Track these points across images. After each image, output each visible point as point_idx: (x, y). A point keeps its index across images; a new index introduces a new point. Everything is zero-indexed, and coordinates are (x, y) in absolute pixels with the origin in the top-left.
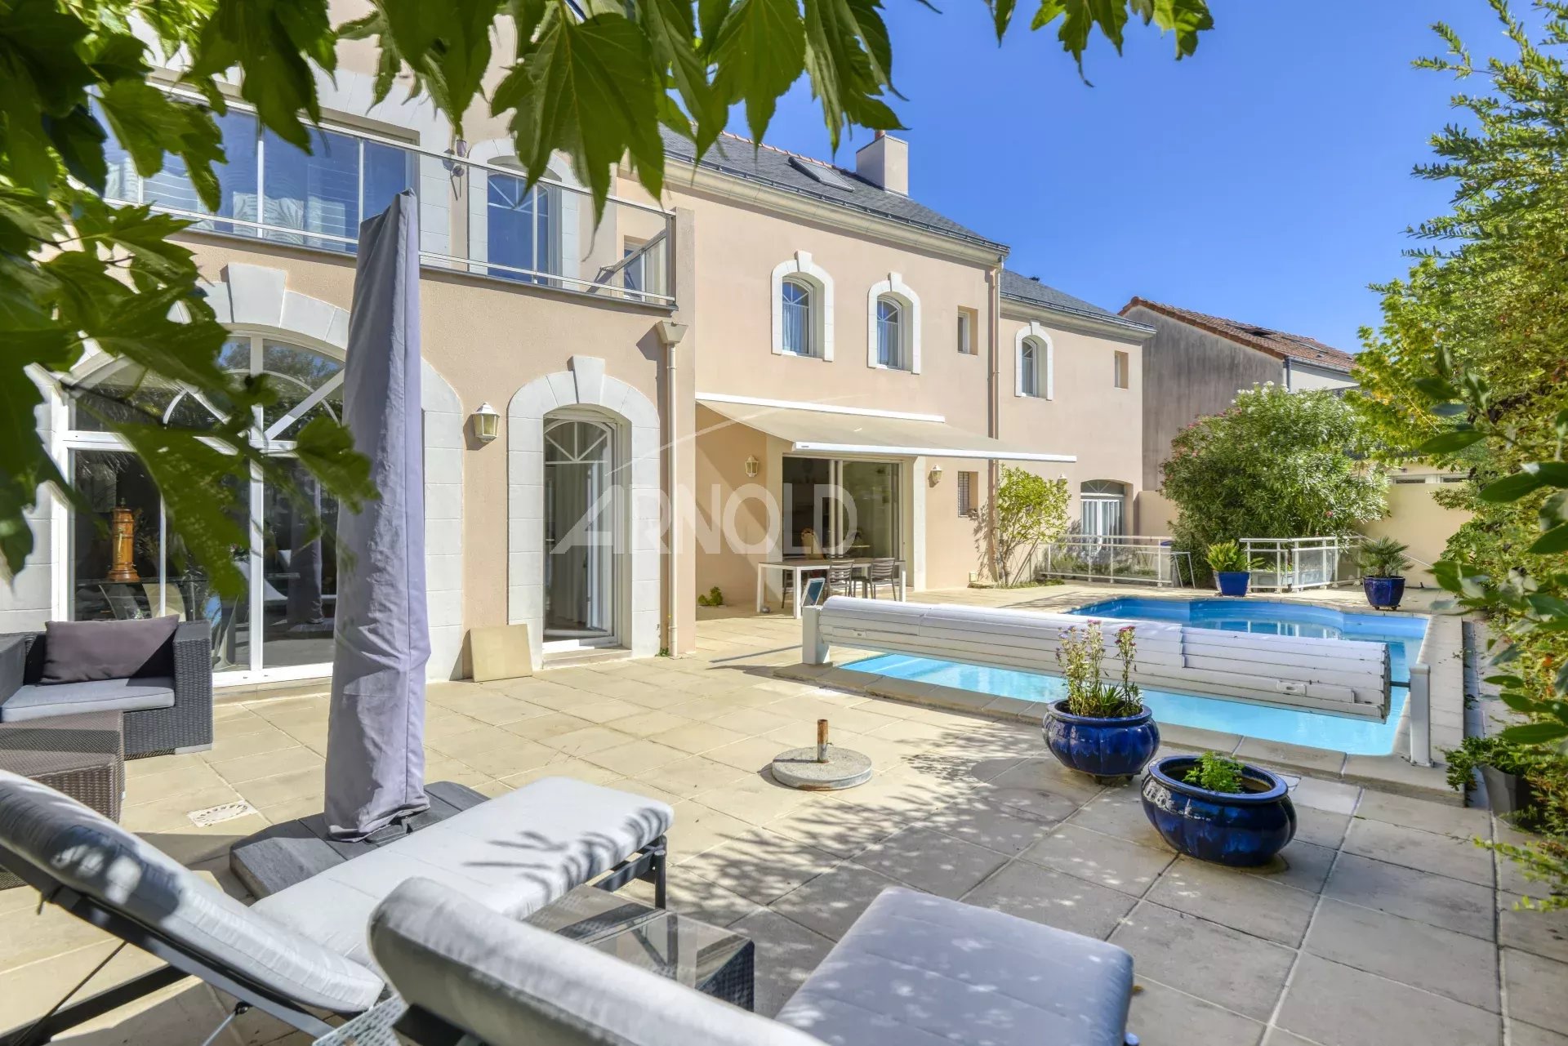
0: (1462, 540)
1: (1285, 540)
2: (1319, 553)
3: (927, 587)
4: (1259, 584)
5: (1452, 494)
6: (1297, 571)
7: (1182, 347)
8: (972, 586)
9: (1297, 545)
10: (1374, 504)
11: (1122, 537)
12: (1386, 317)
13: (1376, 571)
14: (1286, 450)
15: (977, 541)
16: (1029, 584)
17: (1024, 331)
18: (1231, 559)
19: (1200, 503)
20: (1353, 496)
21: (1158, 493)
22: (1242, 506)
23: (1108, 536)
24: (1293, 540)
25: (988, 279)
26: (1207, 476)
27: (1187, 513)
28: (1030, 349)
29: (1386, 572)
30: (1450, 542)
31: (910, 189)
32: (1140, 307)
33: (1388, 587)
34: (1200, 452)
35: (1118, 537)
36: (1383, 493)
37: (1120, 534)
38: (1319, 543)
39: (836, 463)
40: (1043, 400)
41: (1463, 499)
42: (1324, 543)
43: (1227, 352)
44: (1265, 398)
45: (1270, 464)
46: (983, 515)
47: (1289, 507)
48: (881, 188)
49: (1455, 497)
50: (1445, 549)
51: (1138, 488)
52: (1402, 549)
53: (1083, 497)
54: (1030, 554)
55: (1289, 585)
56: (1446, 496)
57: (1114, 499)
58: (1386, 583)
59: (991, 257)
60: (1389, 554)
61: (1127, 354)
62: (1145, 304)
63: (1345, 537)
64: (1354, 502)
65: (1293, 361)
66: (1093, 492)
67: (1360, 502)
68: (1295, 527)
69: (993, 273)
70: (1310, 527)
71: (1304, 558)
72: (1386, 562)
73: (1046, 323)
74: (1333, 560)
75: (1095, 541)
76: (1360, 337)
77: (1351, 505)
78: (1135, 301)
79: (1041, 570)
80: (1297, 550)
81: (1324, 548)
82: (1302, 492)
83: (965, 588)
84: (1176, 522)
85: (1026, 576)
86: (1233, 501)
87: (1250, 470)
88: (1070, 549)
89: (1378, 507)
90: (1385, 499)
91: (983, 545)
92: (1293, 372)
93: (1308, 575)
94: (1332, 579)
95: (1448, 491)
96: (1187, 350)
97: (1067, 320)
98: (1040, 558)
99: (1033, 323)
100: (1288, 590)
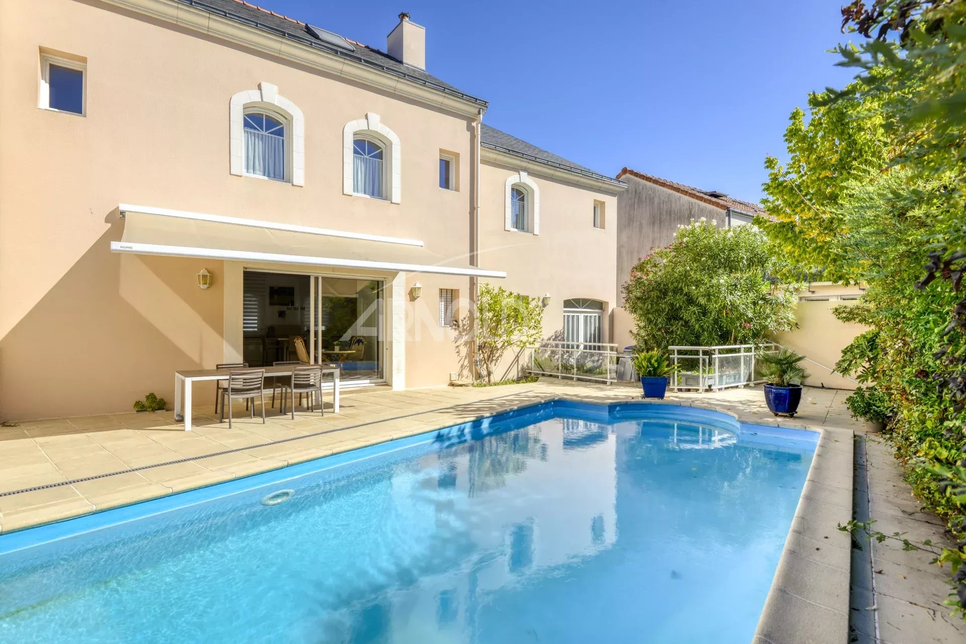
0: (856, 351)
1: (707, 348)
2: (739, 358)
3: (407, 386)
4: (687, 385)
5: (848, 310)
6: (717, 374)
7: (656, 203)
8: (452, 385)
9: (717, 352)
10: (785, 318)
11: (600, 344)
12: (788, 148)
13: (775, 379)
14: (712, 272)
15: (457, 347)
16: (518, 380)
17: (513, 178)
18: (652, 365)
19: (650, 316)
20: (768, 311)
21: (623, 309)
22: (681, 319)
23: (588, 344)
24: (713, 348)
25: (471, 129)
26: (654, 294)
27: (642, 324)
28: (520, 194)
29: (785, 381)
30: (845, 352)
31: (426, 65)
32: (628, 175)
33: (786, 395)
34: (650, 277)
35: (597, 344)
36: (792, 308)
37: (599, 342)
38: (739, 350)
39: (317, 279)
40: (530, 235)
41: (857, 314)
42: (742, 350)
43: (686, 206)
44: (698, 230)
45: (698, 283)
46: (464, 325)
47: (716, 321)
48: (401, 62)
49: (851, 312)
50: (840, 359)
51: (612, 305)
52: (800, 359)
53: (565, 312)
54: (517, 357)
55: (710, 386)
56: (844, 311)
57: (594, 313)
58: (784, 392)
59: (471, 109)
60: (788, 364)
61: (604, 202)
62: (632, 172)
63: (761, 345)
64: (768, 317)
65: (733, 211)
66: (577, 308)
67: (773, 316)
68: (721, 337)
69: (474, 124)
70: (733, 337)
71: (723, 363)
72: (784, 372)
73: (531, 173)
74: (750, 364)
75: (578, 347)
76: (767, 167)
77: (765, 319)
78: (625, 171)
79: (528, 369)
80: (716, 356)
81: (742, 354)
82: (724, 307)
83: (445, 386)
84: (635, 332)
85: (513, 374)
86: (674, 315)
87: (686, 290)
88: (553, 352)
89: (788, 320)
90: (794, 314)
91: (464, 351)
92: (732, 219)
93: (729, 376)
94: (749, 380)
95: (845, 307)
96: (659, 204)
97: (552, 172)
98: (527, 359)
99: (521, 173)
100: (709, 389)
